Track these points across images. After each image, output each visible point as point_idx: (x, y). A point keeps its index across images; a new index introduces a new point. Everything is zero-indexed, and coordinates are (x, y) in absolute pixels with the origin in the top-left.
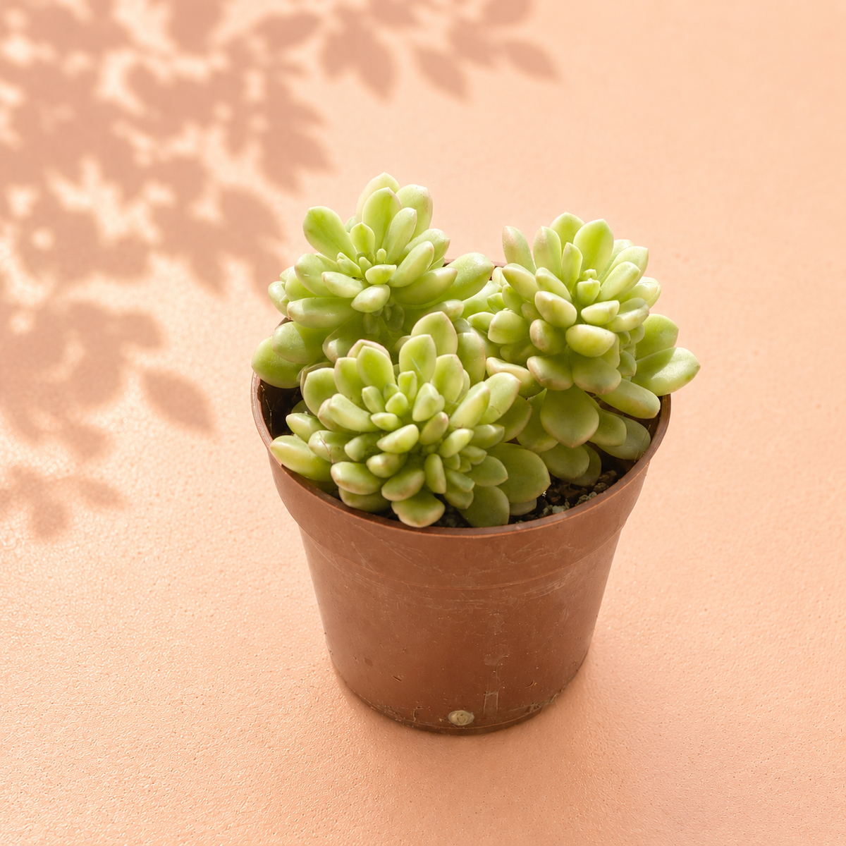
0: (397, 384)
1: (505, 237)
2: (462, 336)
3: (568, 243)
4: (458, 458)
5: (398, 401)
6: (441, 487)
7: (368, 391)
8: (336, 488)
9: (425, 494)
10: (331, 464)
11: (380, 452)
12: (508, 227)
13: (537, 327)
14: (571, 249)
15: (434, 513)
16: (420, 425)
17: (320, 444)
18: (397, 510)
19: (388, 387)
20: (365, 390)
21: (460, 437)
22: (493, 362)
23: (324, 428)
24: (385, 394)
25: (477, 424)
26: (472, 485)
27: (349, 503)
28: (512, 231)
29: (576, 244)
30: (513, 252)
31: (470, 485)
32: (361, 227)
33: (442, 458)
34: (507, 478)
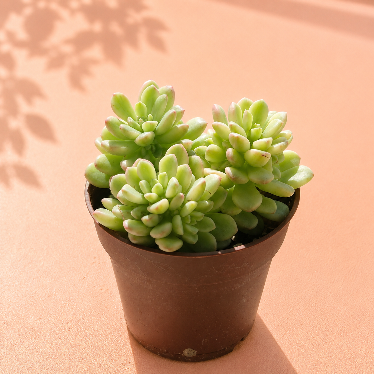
0: (157, 179)
1: (213, 109)
2: (191, 157)
3: (246, 110)
4: (189, 216)
5: (158, 187)
6: (180, 231)
7: (142, 183)
8: (127, 233)
9: (173, 236)
10: (123, 221)
11: (149, 213)
12: (215, 105)
13: (230, 151)
14: (247, 112)
15: (177, 245)
16: (170, 200)
17: (118, 211)
18: (157, 242)
19: (152, 180)
20: (141, 182)
21: (191, 205)
22: (207, 170)
23: (120, 203)
24: (151, 184)
25: (199, 200)
26: (197, 230)
27: (133, 242)
28: (217, 107)
29: (250, 111)
30: (218, 116)
31: (195, 230)
32: (140, 104)
33: (181, 217)
34: (215, 227)
